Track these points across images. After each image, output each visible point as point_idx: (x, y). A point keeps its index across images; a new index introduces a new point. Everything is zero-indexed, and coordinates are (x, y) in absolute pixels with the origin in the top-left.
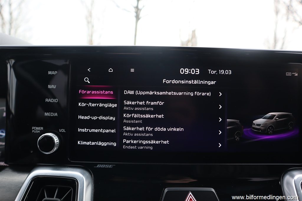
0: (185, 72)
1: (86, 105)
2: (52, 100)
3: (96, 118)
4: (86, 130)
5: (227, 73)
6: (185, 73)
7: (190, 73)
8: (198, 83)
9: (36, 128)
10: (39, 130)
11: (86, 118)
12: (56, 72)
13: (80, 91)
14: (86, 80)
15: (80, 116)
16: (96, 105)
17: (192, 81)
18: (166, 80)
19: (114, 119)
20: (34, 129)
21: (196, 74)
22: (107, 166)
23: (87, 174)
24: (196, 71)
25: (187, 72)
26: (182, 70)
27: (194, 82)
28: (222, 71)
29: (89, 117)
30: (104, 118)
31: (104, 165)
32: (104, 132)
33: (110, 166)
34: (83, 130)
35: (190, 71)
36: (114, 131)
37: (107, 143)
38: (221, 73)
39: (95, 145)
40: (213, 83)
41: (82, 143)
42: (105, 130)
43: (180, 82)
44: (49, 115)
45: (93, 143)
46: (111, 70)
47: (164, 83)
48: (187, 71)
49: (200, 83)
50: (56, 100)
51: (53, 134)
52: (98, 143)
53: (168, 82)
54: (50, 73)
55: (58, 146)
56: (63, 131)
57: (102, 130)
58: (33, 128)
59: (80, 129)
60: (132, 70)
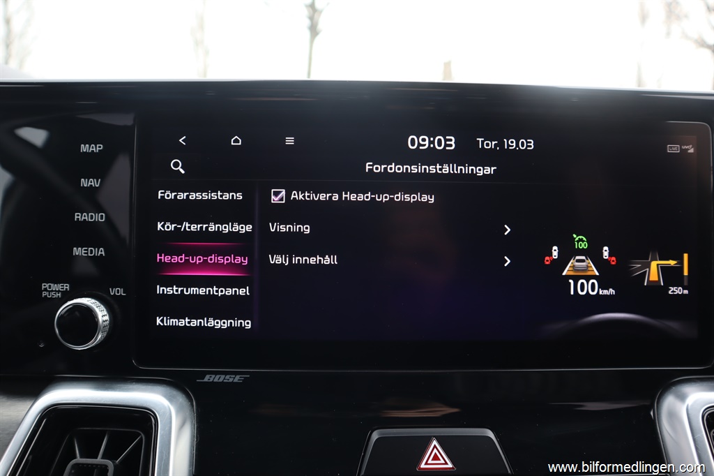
0: (419, 145)
1: (175, 227)
2: (92, 216)
3: (200, 259)
4: (177, 291)
5: (523, 146)
6: (421, 148)
7: (432, 146)
8: (452, 172)
9: (52, 285)
10: (59, 291)
11: (176, 259)
12: (100, 147)
13: (161, 193)
14: (176, 165)
15: (161, 256)
16: (201, 228)
17: (438, 167)
18: (373, 166)
19: (246, 261)
20: (46, 290)
21: (447, 148)
22: (229, 379)
23: (181, 398)
24: (448, 143)
25: (425, 145)
26: (413, 140)
27: (443, 168)
28: (512, 142)
29: (183, 256)
30: (221, 260)
31: (223, 377)
32: (220, 294)
33: (238, 377)
34: (169, 291)
35: (433, 142)
36: (246, 293)
37: (229, 321)
38: (508, 146)
39: (200, 328)
40: (489, 170)
41: (167, 323)
42: (224, 290)
43: (407, 169)
44: (85, 253)
45: (195, 323)
46: (236, 141)
47: (367, 171)
48: (424, 142)
49: (457, 170)
50: (102, 216)
51: (93, 301)
52: (207, 322)
53: (379, 169)
54: (84, 148)
55: (107, 329)
56: (118, 293)
57: (215, 289)
58: (43, 287)
59: (161, 288)
60: (290, 141)
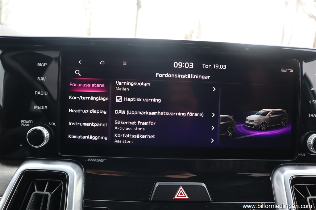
0: (178, 66)
1: (77, 98)
2: (42, 93)
3: (87, 111)
4: (77, 124)
5: (221, 67)
6: (179, 67)
7: (184, 66)
8: (192, 78)
9: (25, 121)
10: (28, 123)
11: (77, 111)
12: (45, 64)
13: (71, 84)
14: (77, 72)
15: (70, 110)
16: (87, 98)
17: (186, 75)
18: (159, 74)
19: (106, 113)
20: (23, 123)
21: (190, 68)
22: (98, 160)
23: (78, 168)
24: (190, 65)
25: (180, 66)
26: (176, 64)
27: (188, 76)
28: (217, 66)
29: (80, 110)
30: (95, 112)
31: (95, 159)
32: (95, 126)
33: (102, 160)
34: (74, 124)
35: (184, 65)
36: (105, 125)
37: (98, 137)
38: (216, 67)
39: (86, 139)
40: (207, 77)
41: (73, 137)
42: (96, 124)
43: (173, 76)
44: (39, 108)
45: (84, 137)
46: (102, 63)
47: (156, 76)
48: (180, 65)
49: (194, 77)
50: (46, 93)
51: (43, 128)
52: (89, 137)
53: (161, 75)
54: (39, 64)
55: (48, 139)
56: (53, 124)
57: (93, 124)
58: (22, 122)
59: (71, 123)
60: (125, 63)
